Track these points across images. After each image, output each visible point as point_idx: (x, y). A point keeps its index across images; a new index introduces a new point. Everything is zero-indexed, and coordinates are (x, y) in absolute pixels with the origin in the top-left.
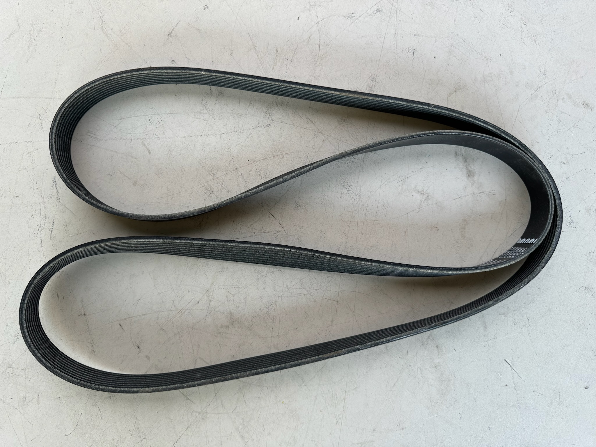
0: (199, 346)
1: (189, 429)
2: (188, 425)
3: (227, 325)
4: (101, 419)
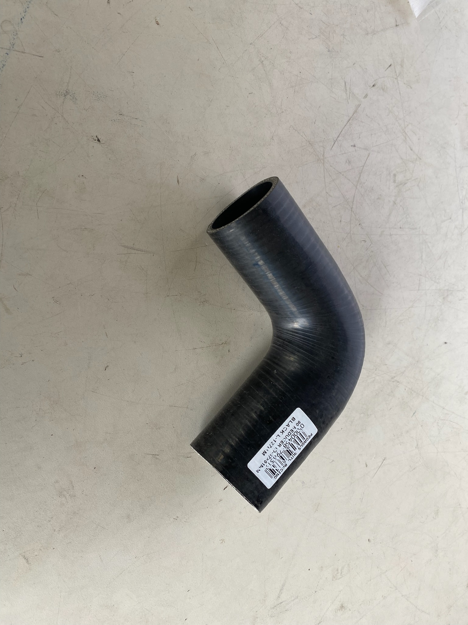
0: (379, 152)
1: (308, 143)
2: (311, 143)
3: (396, 181)
4: (308, 38)
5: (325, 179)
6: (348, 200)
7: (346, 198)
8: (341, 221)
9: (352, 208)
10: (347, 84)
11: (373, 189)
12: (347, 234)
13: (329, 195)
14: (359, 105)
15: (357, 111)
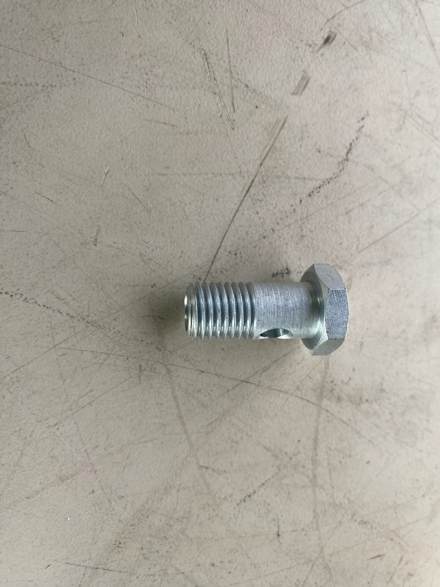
5: (183, 424)
6: (294, 460)
7: (286, 453)
8: (278, 535)
9: (315, 476)
10: (213, 59)
11: (382, 391)
12: (310, 564)
13: (213, 470)
14: (282, 123)
15: (277, 145)
